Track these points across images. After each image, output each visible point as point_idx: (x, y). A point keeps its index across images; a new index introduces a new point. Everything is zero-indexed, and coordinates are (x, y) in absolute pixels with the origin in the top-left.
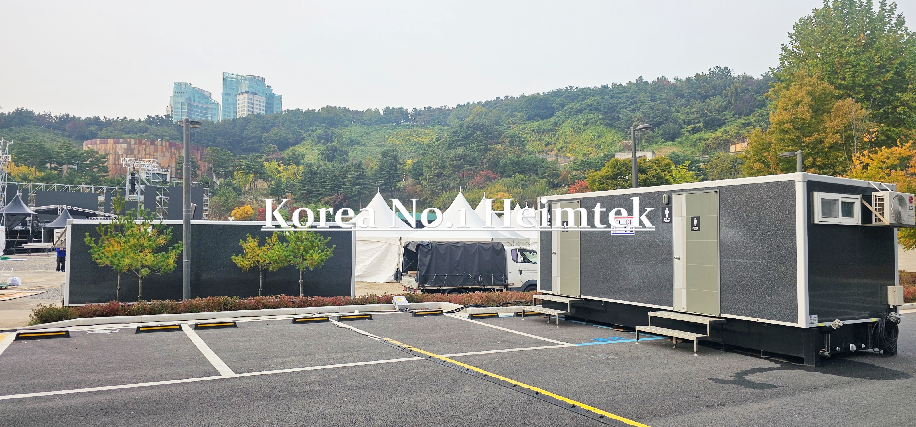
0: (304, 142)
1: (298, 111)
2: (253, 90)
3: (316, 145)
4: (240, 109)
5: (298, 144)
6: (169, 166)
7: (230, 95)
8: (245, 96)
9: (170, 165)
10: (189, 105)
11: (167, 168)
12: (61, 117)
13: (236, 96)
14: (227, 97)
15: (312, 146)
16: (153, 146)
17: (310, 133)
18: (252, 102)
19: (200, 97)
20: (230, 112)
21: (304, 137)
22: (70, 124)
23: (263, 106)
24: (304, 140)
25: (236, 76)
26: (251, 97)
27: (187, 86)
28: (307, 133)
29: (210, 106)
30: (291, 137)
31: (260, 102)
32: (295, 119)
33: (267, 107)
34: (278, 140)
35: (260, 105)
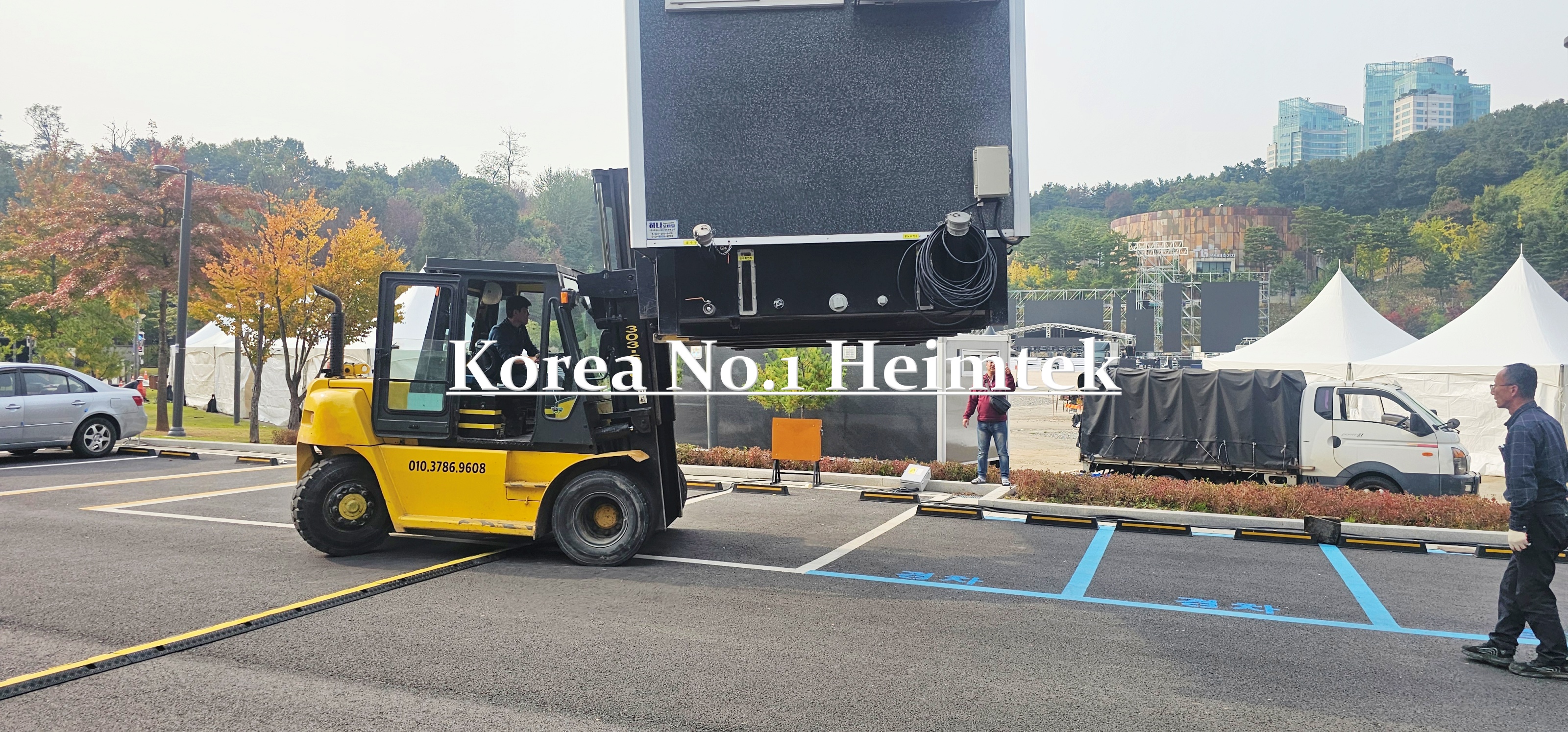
0: (1529, 173)
1: (1521, 110)
2: (1426, 86)
3: (1558, 174)
4: (1401, 127)
5: (1515, 177)
6: (1234, 248)
7: (1379, 104)
8: (1410, 100)
9: (1236, 245)
10: (1306, 136)
11: (1231, 251)
12: (1100, 189)
13: (1391, 103)
14: (1373, 109)
15: (1547, 178)
16: (1207, 217)
17: (1546, 150)
18: (1424, 108)
19: (1325, 119)
20: (1380, 136)
21: (1532, 162)
22: (1111, 198)
23: (1449, 113)
24: (1531, 168)
25: (1391, 67)
26: (1422, 99)
27: (1304, 104)
28: (1540, 152)
29: (1344, 132)
30: (1500, 165)
31: (1441, 105)
32: (1512, 127)
33: (1457, 114)
34: (1469, 175)
35: (1441, 113)
